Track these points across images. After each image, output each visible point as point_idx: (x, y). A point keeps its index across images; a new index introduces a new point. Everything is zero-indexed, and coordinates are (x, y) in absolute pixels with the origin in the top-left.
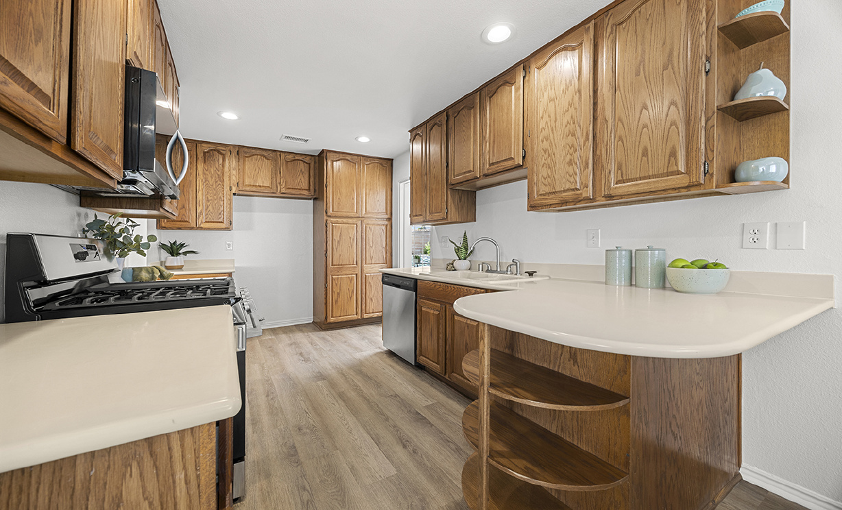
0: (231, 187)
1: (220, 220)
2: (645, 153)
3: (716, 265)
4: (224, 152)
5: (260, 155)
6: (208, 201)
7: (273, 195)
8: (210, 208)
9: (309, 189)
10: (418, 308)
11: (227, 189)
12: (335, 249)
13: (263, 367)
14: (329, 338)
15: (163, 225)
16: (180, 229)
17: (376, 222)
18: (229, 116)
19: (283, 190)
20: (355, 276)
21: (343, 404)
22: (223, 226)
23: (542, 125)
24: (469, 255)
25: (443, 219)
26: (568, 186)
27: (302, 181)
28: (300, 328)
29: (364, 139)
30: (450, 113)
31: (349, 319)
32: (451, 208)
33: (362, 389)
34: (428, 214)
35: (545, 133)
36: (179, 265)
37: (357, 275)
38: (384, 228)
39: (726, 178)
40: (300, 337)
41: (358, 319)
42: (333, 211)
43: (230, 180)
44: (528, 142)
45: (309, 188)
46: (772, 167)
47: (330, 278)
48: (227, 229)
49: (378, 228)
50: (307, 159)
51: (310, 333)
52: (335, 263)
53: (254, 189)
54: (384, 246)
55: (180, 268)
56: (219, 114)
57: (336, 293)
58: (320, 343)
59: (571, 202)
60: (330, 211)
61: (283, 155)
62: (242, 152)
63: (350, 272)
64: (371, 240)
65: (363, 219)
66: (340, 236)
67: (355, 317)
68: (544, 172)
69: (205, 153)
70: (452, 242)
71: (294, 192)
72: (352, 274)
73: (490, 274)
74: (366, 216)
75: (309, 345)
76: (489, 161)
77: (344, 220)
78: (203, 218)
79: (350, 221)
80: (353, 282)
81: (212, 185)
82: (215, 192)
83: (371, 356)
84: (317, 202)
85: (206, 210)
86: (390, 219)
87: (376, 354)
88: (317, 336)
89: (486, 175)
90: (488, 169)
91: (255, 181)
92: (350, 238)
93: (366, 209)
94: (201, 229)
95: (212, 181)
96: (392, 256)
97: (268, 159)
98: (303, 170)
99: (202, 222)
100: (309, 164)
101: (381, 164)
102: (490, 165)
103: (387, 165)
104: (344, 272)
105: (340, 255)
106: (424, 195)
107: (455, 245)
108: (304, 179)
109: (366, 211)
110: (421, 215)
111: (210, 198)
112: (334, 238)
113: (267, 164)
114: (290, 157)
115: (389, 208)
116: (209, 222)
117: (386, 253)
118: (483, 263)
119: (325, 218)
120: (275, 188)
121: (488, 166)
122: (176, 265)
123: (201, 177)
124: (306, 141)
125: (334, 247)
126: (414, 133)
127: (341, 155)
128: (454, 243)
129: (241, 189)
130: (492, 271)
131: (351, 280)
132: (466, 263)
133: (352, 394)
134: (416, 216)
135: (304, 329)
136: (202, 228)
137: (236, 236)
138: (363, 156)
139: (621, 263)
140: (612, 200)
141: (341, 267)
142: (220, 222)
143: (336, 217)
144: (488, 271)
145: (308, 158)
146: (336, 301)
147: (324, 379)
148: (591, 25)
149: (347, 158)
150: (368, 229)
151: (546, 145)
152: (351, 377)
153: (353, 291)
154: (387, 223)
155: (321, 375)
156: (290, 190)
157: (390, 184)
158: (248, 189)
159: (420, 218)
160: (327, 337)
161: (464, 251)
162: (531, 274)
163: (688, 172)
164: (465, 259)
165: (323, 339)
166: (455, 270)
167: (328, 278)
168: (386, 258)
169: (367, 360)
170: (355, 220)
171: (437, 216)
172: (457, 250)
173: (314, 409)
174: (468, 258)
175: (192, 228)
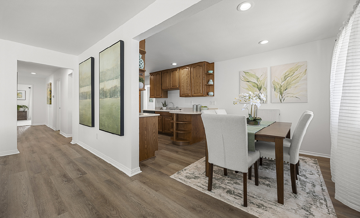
2: (197, 90)
3: (206, 107)
23: (182, 81)
25: (160, 97)
26: (187, 93)
30: (162, 72)
32: (162, 95)
34: (156, 96)
35: (183, 83)
39: (207, 94)
44: (180, 83)
46: (212, 93)
59: (187, 96)
68: (183, 90)
70: (161, 102)
76: (172, 86)
89: (171, 89)
107: (163, 103)
110: (153, 96)
118: (170, 107)
126: (151, 74)
134: (151, 96)
139: (195, 107)
140: (193, 96)
144: (171, 109)
148: (190, 66)
151: (183, 85)
161: (165, 105)
162: (180, 110)
163: (202, 93)
171: (158, 96)
172: (163, 105)
174: (166, 107)
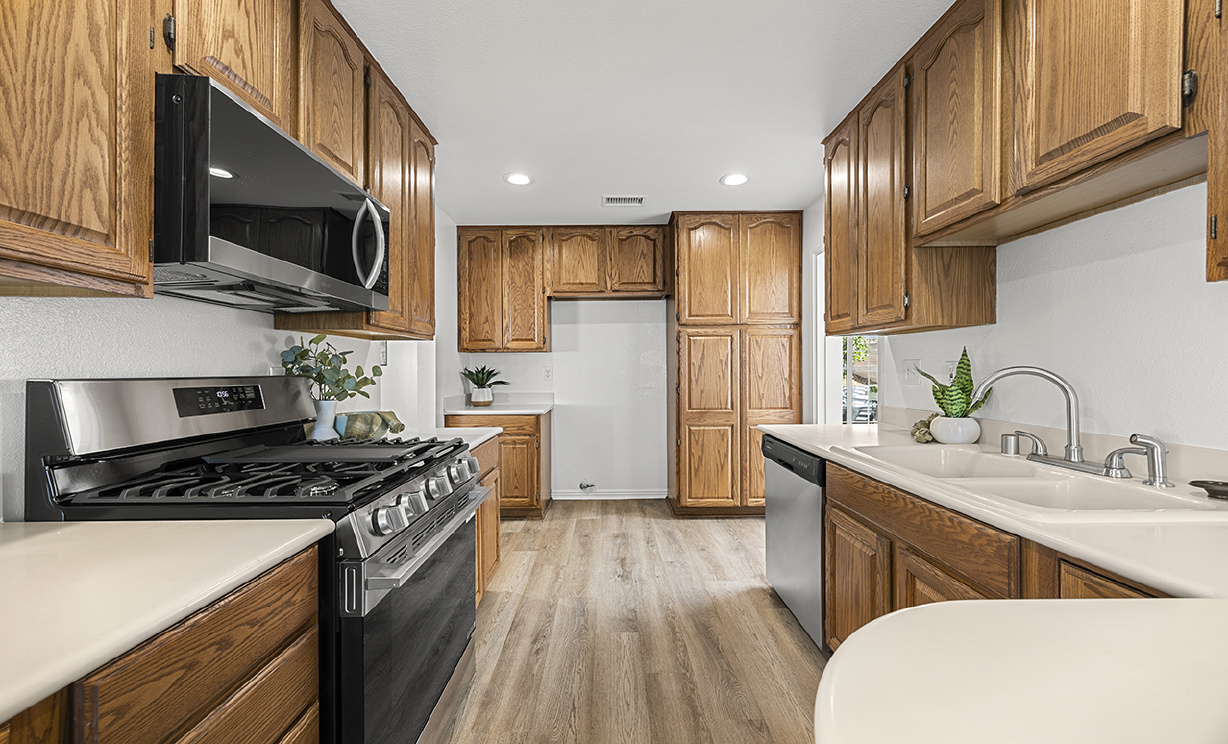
0: (544, 288)
1: (529, 337)
4: (533, 238)
5: (582, 235)
6: (515, 310)
7: (601, 295)
8: (518, 320)
9: (655, 282)
10: (827, 525)
11: (538, 290)
12: (694, 382)
13: (558, 574)
14: (679, 535)
15: (465, 346)
16: (483, 351)
17: (770, 332)
18: (519, 179)
19: (616, 287)
20: (730, 429)
21: (645, 711)
22: (534, 345)
24: (976, 406)
25: (898, 321)
27: (643, 271)
28: (644, 506)
29: (735, 179)
30: (914, 67)
31: (719, 505)
32: (919, 295)
33: (696, 679)
34: (862, 311)
36: (487, 400)
37: (732, 426)
38: (785, 341)
40: (636, 524)
41: (736, 507)
42: (690, 315)
43: (543, 278)
45: (655, 279)
47: (685, 430)
48: (538, 350)
49: (772, 341)
50: (651, 233)
51: (652, 520)
52: (694, 406)
53: (574, 288)
54: (787, 376)
55: (487, 405)
56: (505, 179)
57: (697, 456)
58: (660, 540)
60: (685, 317)
61: (614, 231)
62: (559, 234)
63: (722, 422)
64: (760, 365)
65: (743, 327)
66: (702, 358)
67: (730, 502)
69: (511, 242)
70: (925, 375)
71: (631, 287)
72: (724, 425)
73: (1040, 467)
74: (750, 321)
75: (643, 543)
76: (1037, 150)
77: (710, 331)
78: (509, 335)
79: (721, 331)
80: (725, 440)
81: (521, 288)
82: (524, 297)
83: (739, 596)
84: (671, 302)
85: (513, 323)
86: (798, 325)
87: (752, 591)
88: (661, 527)
89: (1025, 193)
90: (1031, 175)
91: (576, 277)
92: (721, 361)
93: (750, 308)
94: (507, 350)
95: (519, 282)
96: (801, 394)
97: (593, 240)
98: (645, 252)
99: (508, 341)
100: (654, 240)
101: (780, 224)
102: (1039, 161)
103: (791, 222)
104: (708, 421)
105: (702, 391)
106: (853, 269)
107: (934, 380)
108: (648, 266)
109: (750, 312)
110: (847, 315)
111: (517, 307)
112: (693, 361)
113: (592, 248)
114: (624, 233)
115: (795, 304)
116: (517, 340)
117: (791, 388)
118: (1018, 434)
119: (677, 328)
120: (603, 284)
121: (1031, 166)
122: (481, 400)
123: (507, 277)
124: (641, 200)
125: (693, 378)
126: (834, 141)
127: (703, 216)
128: (929, 377)
129: (556, 289)
130: (1046, 459)
131: (723, 435)
132: (968, 427)
133: (670, 687)
134: (838, 317)
135: (648, 509)
136: (508, 348)
137: (555, 360)
138: (743, 213)
141: (704, 413)
142: (530, 340)
143: (695, 325)
144: (1034, 456)
145: (652, 230)
146: (697, 471)
147: (635, 629)
149: (714, 220)
150: (754, 343)
152: (685, 638)
153: (726, 456)
154: (792, 332)
155: (634, 619)
156: (625, 286)
157: (796, 259)
158: (566, 288)
159: (847, 322)
160: (677, 532)
161: (962, 396)
164: (965, 415)
165: (670, 534)
166: (934, 441)
167: (682, 430)
168: (790, 398)
169: (728, 602)
170: (728, 330)
171: (880, 316)
172: (940, 394)
173: (591, 701)
174: (974, 414)
175: (497, 350)
